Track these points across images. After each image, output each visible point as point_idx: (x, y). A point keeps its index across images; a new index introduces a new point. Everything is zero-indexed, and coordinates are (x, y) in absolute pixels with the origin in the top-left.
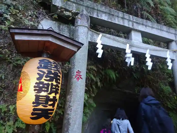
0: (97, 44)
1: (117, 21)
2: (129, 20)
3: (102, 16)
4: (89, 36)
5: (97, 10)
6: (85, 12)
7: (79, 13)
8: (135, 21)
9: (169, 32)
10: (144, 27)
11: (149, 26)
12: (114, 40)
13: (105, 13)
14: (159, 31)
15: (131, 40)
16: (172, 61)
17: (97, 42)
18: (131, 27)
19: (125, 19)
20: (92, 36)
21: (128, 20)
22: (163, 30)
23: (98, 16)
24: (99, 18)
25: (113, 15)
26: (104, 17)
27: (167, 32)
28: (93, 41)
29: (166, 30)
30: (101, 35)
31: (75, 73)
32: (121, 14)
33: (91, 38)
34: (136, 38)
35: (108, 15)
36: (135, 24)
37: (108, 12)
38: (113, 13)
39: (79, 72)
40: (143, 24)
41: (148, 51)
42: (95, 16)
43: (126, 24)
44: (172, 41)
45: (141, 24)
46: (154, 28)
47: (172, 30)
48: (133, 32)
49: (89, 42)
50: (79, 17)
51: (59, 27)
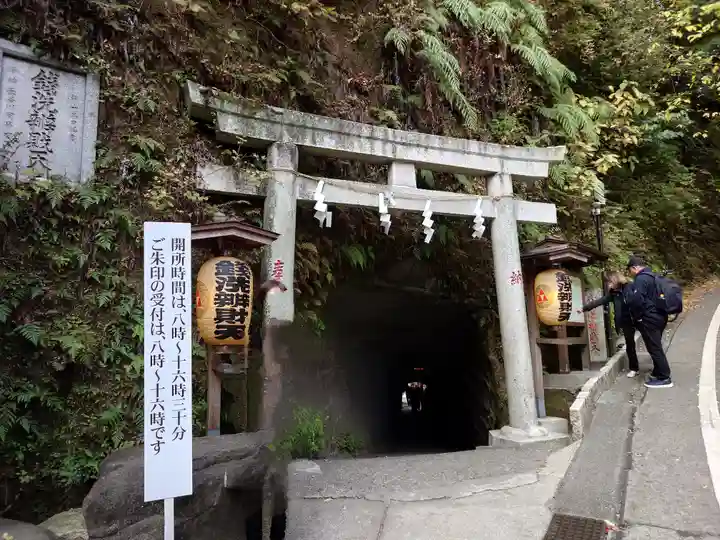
0: (315, 202)
1: (359, 147)
2: (386, 141)
3: (322, 140)
4: (298, 188)
5: (313, 128)
6: (286, 139)
8: (398, 140)
9: (485, 155)
10: (422, 150)
11: (432, 148)
13: (331, 132)
14: (459, 155)
15: (390, 183)
17: (315, 199)
18: (390, 156)
19: (377, 139)
20: (303, 187)
21: (382, 140)
22: (469, 153)
23: (314, 142)
24: (318, 146)
25: (348, 135)
26: (328, 143)
27: (480, 154)
28: (306, 198)
29: (477, 151)
30: (321, 183)
31: (273, 266)
32: (366, 130)
33: (301, 194)
34: (402, 178)
35: (335, 136)
36: (399, 147)
37: (337, 129)
38: (347, 131)
39: (279, 263)
40: (418, 146)
41: (429, 202)
42: (308, 143)
43: (379, 150)
44: (491, 175)
45: (414, 145)
46: (446, 150)
47: (494, 149)
48: (395, 168)
49: (298, 201)
50: (274, 151)
51: (236, 177)
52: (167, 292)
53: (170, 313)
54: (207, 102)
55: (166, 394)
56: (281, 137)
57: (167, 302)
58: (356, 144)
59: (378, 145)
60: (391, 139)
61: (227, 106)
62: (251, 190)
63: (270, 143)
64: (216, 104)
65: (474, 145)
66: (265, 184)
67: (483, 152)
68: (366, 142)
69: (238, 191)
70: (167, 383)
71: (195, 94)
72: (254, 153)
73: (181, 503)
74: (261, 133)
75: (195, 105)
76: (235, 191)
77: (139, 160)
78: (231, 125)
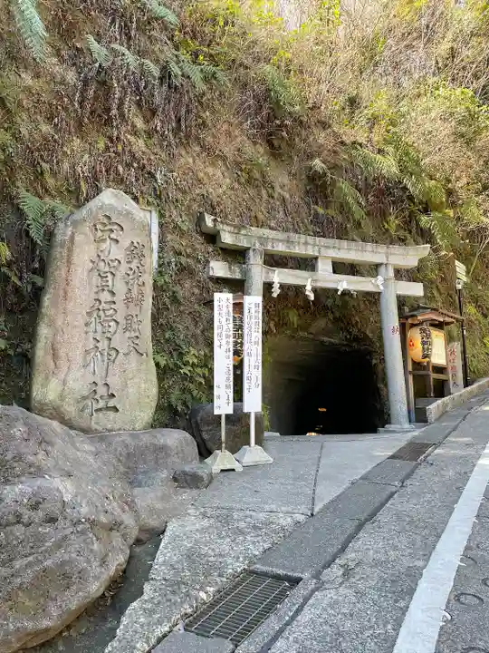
0: (273, 283)
1: (298, 250)
2: (314, 245)
3: (277, 246)
4: (264, 275)
5: (273, 239)
6: (257, 245)
8: (322, 244)
9: (376, 252)
10: (337, 250)
11: (343, 249)
12: (293, 275)
13: (281, 241)
14: (360, 253)
15: (318, 271)
17: (273, 281)
18: (317, 254)
19: (309, 244)
20: (267, 274)
21: (312, 245)
22: (366, 251)
23: (273, 247)
24: (275, 249)
25: (292, 242)
26: (281, 248)
27: (373, 252)
28: (268, 280)
29: (371, 249)
30: (277, 271)
32: (303, 238)
33: (265, 278)
34: (324, 268)
35: (285, 243)
36: (322, 249)
37: (286, 239)
38: (291, 240)
40: (334, 248)
42: (269, 248)
43: (311, 252)
44: (381, 264)
45: (331, 247)
46: (351, 249)
47: (382, 249)
48: (319, 260)
49: (264, 282)
50: (251, 253)
51: (230, 268)
53: (254, 334)
54: (215, 225)
55: (252, 368)
56: (254, 245)
57: (253, 330)
58: (297, 248)
59: (310, 248)
60: (317, 244)
61: (226, 227)
62: (238, 276)
63: (249, 248)
64: (220, 227)
65: (369, 246)
66: (245, 273)
67: (375, 250)
68: (303, 246)
69: (231, 277)
70: (253, 364)
71: (209, 220)
72: (237, 255)
73: (256, 414)
74: (244, 243)
75: (209, 228)
76: (229, 276)
77: (183, 260)
78: (227, 238)
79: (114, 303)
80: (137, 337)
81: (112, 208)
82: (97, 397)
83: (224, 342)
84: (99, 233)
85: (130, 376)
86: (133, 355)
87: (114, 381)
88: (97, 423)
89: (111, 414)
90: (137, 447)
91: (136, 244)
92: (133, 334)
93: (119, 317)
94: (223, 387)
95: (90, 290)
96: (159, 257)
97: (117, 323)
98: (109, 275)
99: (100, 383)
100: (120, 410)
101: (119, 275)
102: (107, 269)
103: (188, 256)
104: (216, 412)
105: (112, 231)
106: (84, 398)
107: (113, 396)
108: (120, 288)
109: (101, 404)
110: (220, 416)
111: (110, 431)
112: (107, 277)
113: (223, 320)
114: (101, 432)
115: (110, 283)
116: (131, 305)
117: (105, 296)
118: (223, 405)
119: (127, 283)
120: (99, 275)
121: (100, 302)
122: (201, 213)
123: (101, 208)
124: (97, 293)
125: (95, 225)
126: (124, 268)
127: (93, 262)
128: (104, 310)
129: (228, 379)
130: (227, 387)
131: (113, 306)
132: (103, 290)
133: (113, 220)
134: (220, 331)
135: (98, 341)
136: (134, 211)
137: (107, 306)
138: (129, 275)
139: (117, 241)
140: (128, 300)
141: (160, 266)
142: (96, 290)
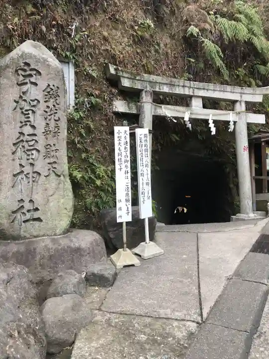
1: (178, 91)
2: (190, 87)
3: (163, 88)
4: (153, 110)
5: (159, 83)
6: (148, 88)
7: (143, 90)
8: (195, 87)
9: (233, 92)
10: (206, 91)
11: (210, 90)
12: (174, 110)
13: (167, 84)
14: (222, 93)
15: (192, 106)
16: (235, 123)
18: (191, 94)
20: (155, 109)
21: (188, 87)
22: (226, 92)
23: (160, 89)
24: (161, 91)
25: (174, 85)
26: (166, 89)
27: (231, 92)
28: (156, 114)
29: (230, 90)
30: (163, 107)
32: (181, 83)
33: (154, 112)
34: (197, 104)
35: (169, 86)
36: (196, 90)
37: (169, 83)
38: (173, 83)
40: (204, 89)
42: (157, 89)
43: (187, 92)
44: (237, 101)
45: (202, 89)
46: (216, 91)
47: (238, 89)
48: (193, 99)
49: (153, 115)
50: (144, 94)
51: (129, 106)
52: (144, 152)
53: (145, 159)
54: (117, 73)
55: (145, 185)
56: (146, 88)
58: (177, 89)
59: (187, 89)
60: (192, 86)
61: (125, 74)
62: (134, 111)
63: (141, 90)
64: (120, 74)
65: (229, 88)
66: (140, 109)
67: (232, 91)
68: (182, 88)
69: (129, 112)
70: (145, 182)
71: (112, 70)
72: (133, 95)
74: (138, 86)
75: (112, 75)
76: (128, 112)
77: (93, 100)
78: (126, 83)
79: (35, 135)
80: (55, 162)
81: (31, 56)
82: (24, 211)
83: (123, 166)
84: (21, 78)
85: (51, 193)
86: (53, 176)
87: (38, 198)
88: (24, 232)
89: (37, 223)
90: (57, 250)
91: (52, 87)
92: (52, 160)
93: (40, 146)
94: (123, 200)
95: (15, 124)
96: (76, 98)
97: (38, 151)
98: (30, 112)
99: (27, 200)
100: (44, 221)
101: (39, 112)
102: (28, 108)
103: (97, 97)
104: (119, 220)
105: (31, 76)
106: (14, 212)
107: (37, 209)
108: (40, 123)
109: (28, 216)
110: (121, 224)
111: (35, 237)
112: (28, 114)
113: (122, 148)
114: (29, 238)
115: (32, 119)
116: (50, 136)
117: (27, 130)
118: (123, 215)
119: (46, 119)
120: (22, 112)
121: (24, 134)
122: (106, 64)
123: (22, 56)
124: (21, 127)
125: (16, 71)
126: (42, 106)
127: (17, 102)
128: (27, 141)
129: (127, 194)
130: (127, 201)
131: (34, 138)
132: (26, 125)
133: (32, 67)
134: (120, 157)
135: (23, 167)
136: (50, 60)
137: (30, 138)
138: (46, 112)
139: (36, 84)
140: (46, 133)
141: (76, 104)
142: (20, 125)
